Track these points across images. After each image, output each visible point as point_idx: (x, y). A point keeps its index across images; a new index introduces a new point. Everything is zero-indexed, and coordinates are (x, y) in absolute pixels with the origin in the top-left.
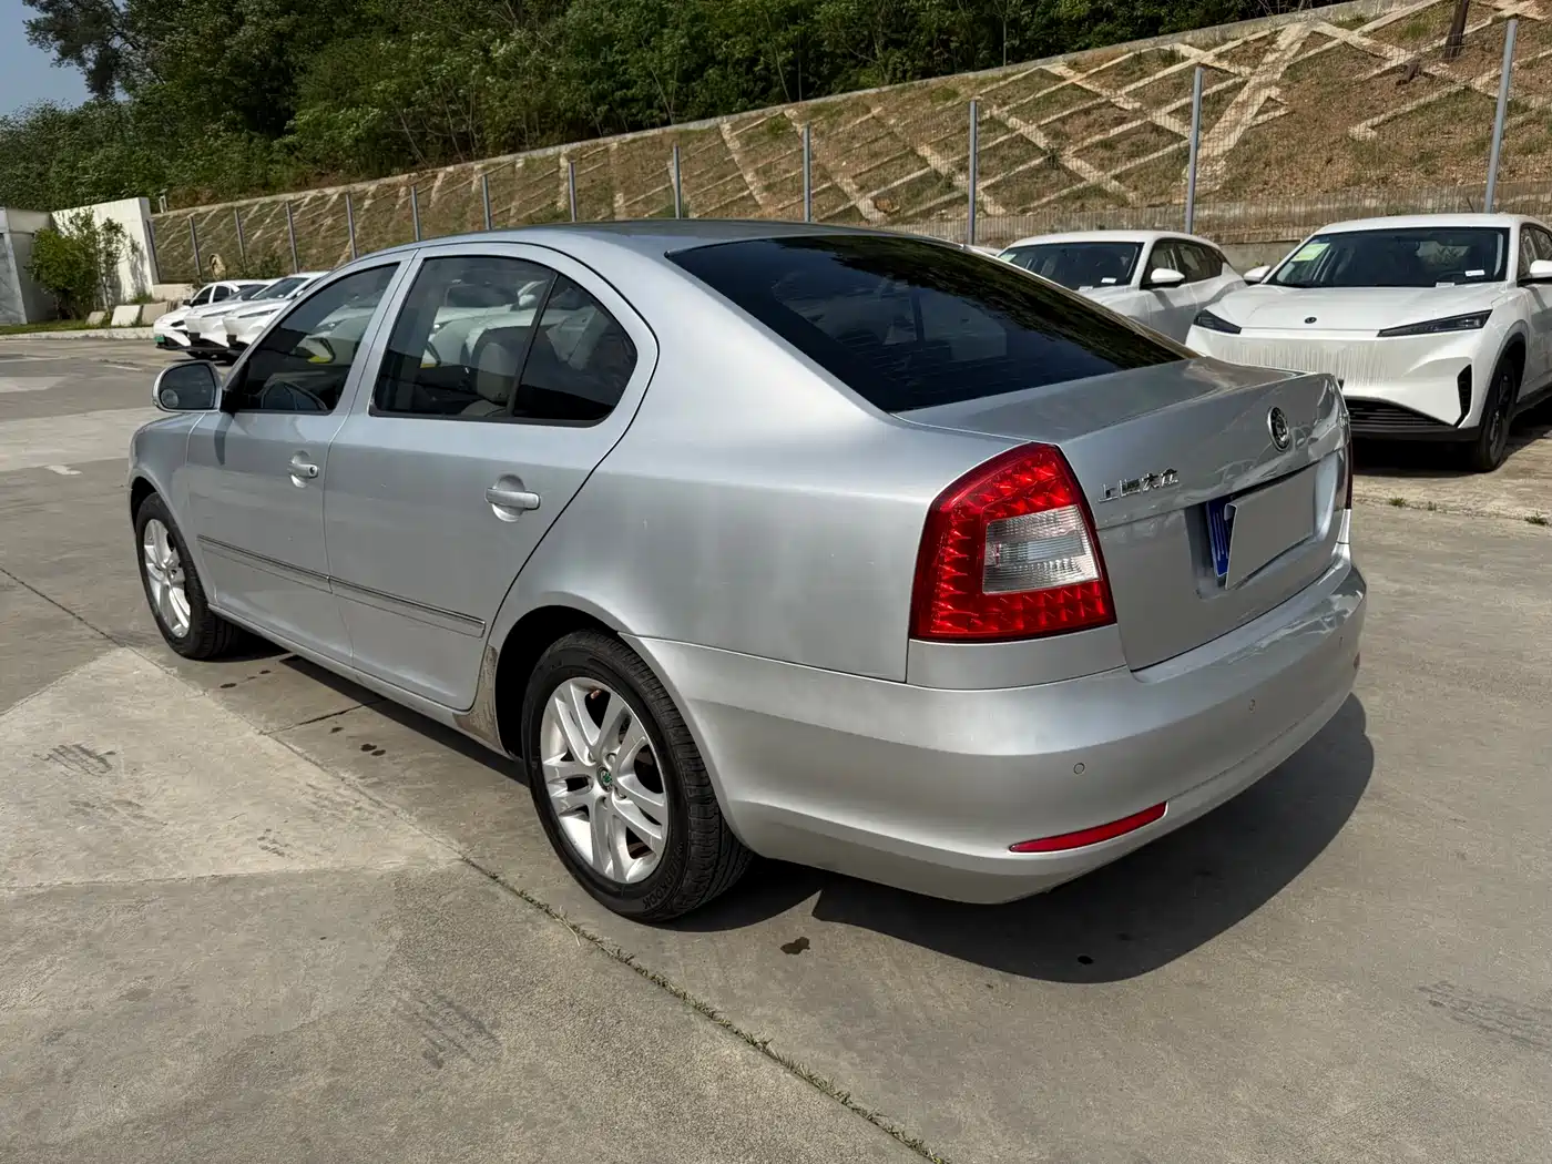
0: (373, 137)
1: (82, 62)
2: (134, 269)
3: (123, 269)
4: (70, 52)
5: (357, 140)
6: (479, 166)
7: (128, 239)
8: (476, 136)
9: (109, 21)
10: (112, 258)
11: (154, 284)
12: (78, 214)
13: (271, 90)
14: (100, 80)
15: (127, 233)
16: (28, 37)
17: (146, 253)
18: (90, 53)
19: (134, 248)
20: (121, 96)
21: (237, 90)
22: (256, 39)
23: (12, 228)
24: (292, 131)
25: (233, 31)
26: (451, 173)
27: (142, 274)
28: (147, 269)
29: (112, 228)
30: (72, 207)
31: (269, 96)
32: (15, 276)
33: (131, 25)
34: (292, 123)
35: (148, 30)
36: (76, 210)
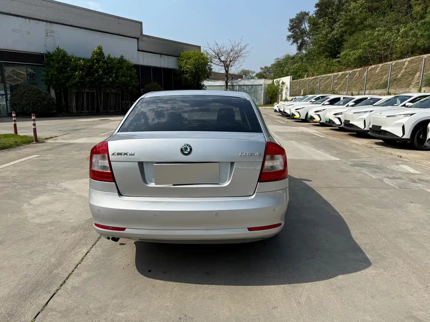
0: (360, 58)
1: (298, 43)
2: (286, 93)
3: (284, 92)
4: (296, 41)
5: (355, 59)
6: (381, 65)
7: (286, 86)
8: (389, 56)
9: (305, 33)
10: (282, 90)
11: (289, 96)
12: (277, 80)
13: (338, 47)
14: (300, 48)
15: (286, 84)
16: (286, 39)
17: (289, 89)
18: (300, 41)
19: (287, 88)
20: (304, 52)
21: (329, 47)
22: (336, 34)
23: (265, 83)
24: (339, 58)
25: (331, 32)
26: (372, 67)
27: (287, 94)
28: (288, 93)
29: (283, 83)
30: (276, 79)
31: (337, 49)
32: (263, 94)
33: (309, 34)
34: (339, 55)
35: (312, 35)
36: (277, 79)
